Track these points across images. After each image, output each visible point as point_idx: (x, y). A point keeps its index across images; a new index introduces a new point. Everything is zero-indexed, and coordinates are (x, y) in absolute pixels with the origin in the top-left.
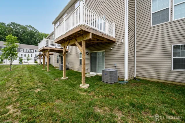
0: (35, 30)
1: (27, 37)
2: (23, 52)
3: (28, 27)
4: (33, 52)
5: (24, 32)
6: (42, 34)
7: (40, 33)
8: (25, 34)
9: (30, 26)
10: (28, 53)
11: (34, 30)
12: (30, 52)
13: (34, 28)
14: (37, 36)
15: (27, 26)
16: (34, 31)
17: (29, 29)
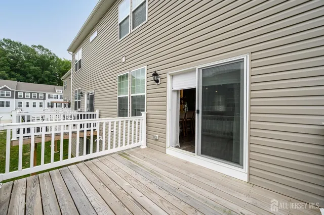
0: (51, 53)
1: (34, 68)
2: (24, 98)
3: (36, 49)
4: (44, 99)
5: (28, 58)
6: (63, 62)
7: (60, 60)
8: (30, 62)
9: (40, 47)
10: (34, 101)
11: (49, 53)
12: (38, 99)
13: (48, 50)
14: (54, 66)
15: (35, 46)
16: (47, 57)
17: (39, 53)
